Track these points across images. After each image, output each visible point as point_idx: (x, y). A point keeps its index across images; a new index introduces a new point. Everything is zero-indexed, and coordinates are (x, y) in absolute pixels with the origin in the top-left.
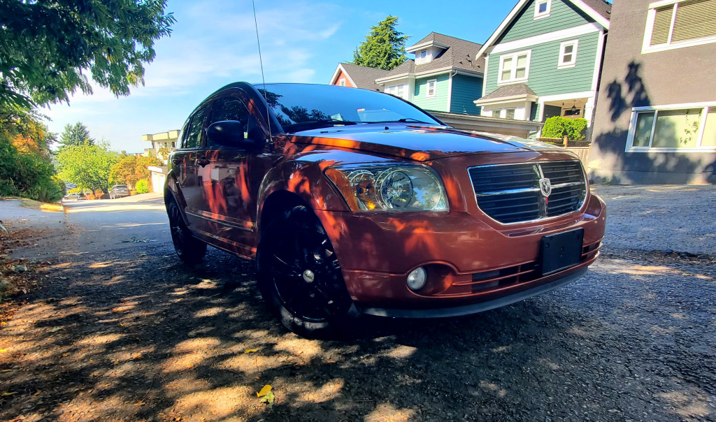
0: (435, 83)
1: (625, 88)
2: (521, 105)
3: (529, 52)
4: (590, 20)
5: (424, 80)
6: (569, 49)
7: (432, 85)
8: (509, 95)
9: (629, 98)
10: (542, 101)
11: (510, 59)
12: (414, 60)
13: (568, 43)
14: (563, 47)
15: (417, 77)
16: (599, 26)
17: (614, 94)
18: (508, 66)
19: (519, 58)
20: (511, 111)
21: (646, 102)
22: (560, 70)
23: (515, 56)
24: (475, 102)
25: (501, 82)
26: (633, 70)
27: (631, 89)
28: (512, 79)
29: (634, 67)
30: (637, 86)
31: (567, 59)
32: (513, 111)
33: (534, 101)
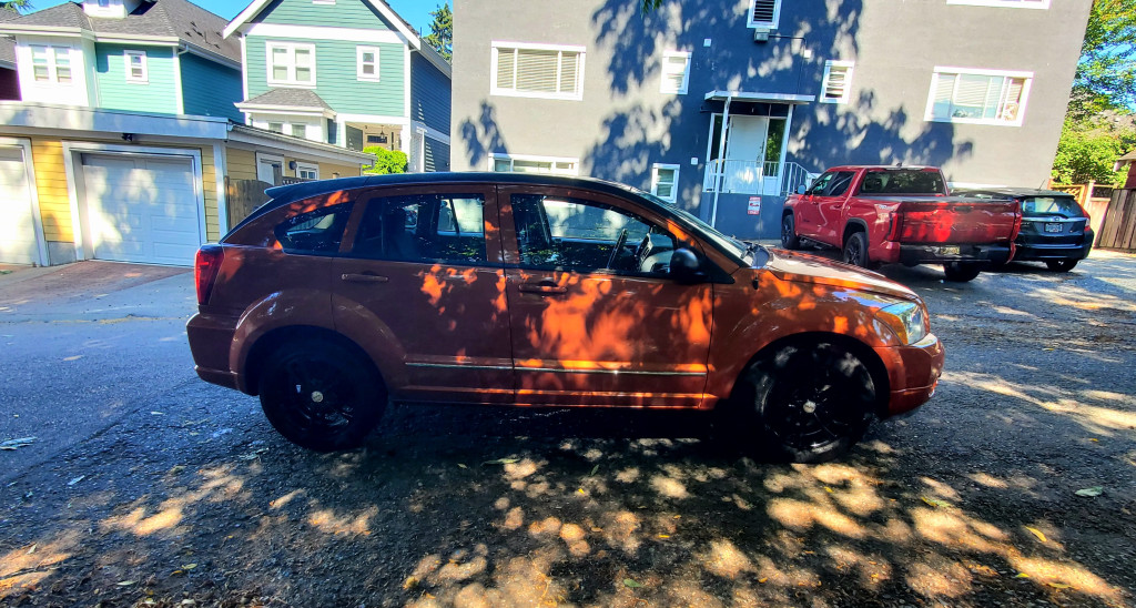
0: (144, 58)
1: (480, 131)
2: (315, 121)
3: (312, 48)
4: (391, 27)
5: (118, 49)
6: (368, 57)
7: (138, 59)
8: (293, 103)
9: (486, 143)
10: (342, 120)
11: (284, 51)
12: (80, 5)
13: (368, 50)
14: (361, 51)
15: (100, 40)
16: (403, 38)
17: (469, 135)
18: (280, 60)
19: (298, 51)
20: (299, 127)
21: (503, 150)
22: (359, 83)
23: (291, 47)
24: (237, 105)
25: (272, 81)
26: (487, 111)
27: (486, 132)
28: (290, 80)
29: (487, 109)
30: (492, 131)
31: (369, 69)
32: (303, 127)
33: (332, 118)
